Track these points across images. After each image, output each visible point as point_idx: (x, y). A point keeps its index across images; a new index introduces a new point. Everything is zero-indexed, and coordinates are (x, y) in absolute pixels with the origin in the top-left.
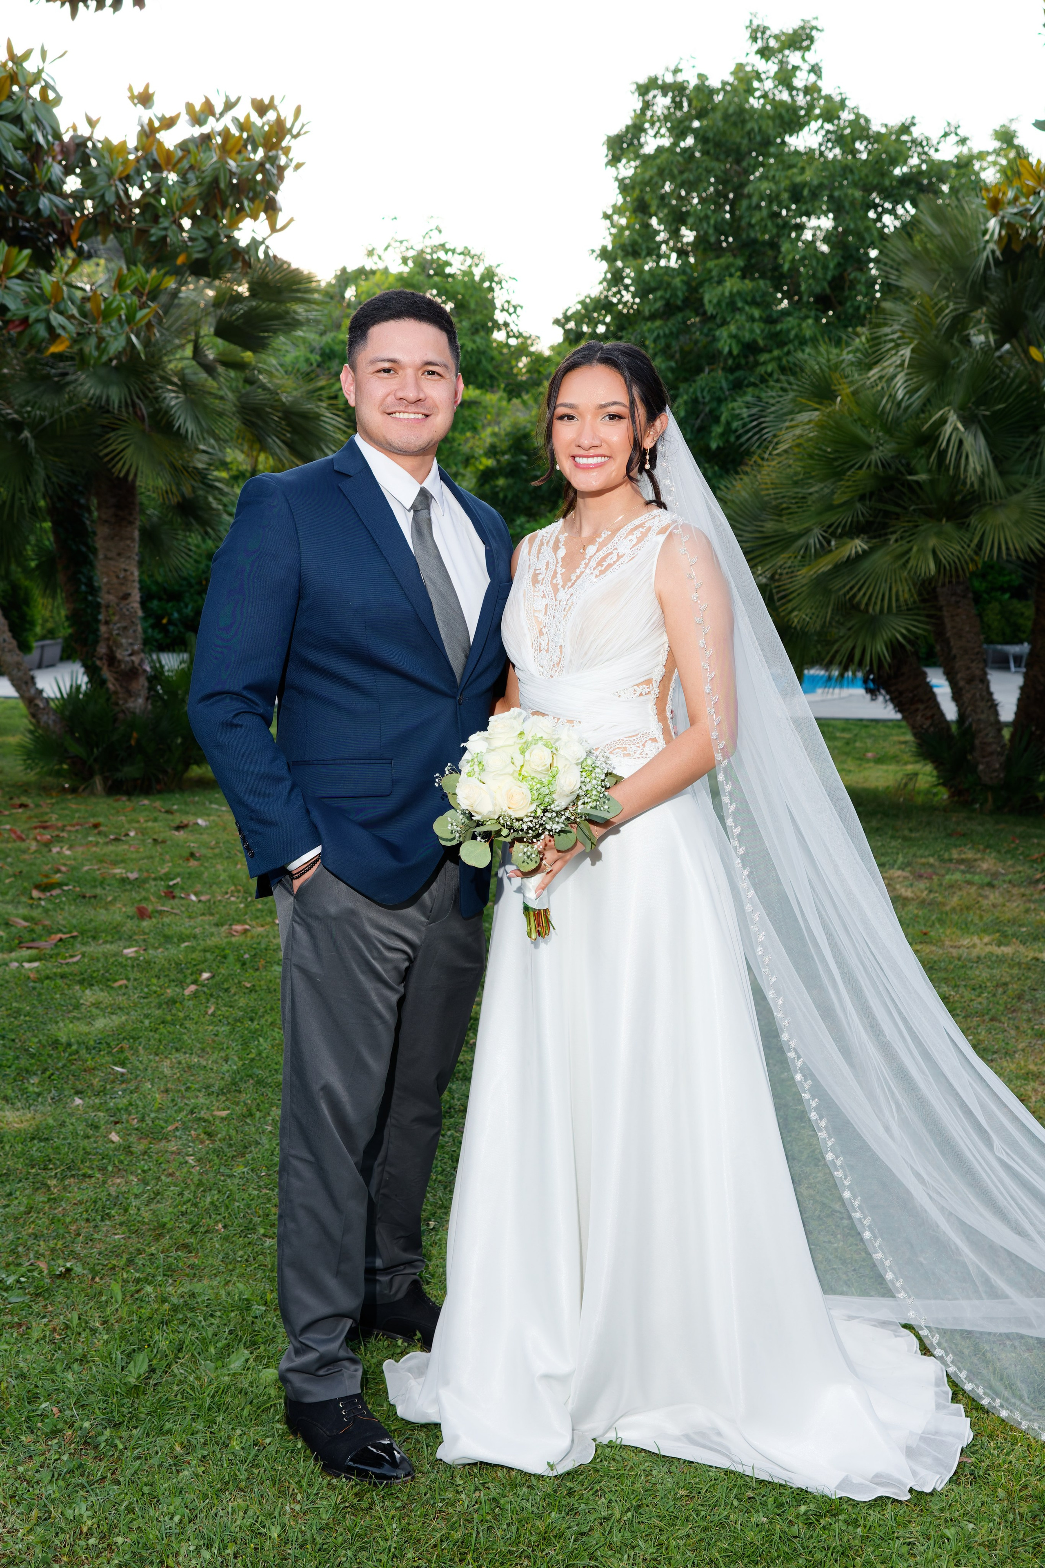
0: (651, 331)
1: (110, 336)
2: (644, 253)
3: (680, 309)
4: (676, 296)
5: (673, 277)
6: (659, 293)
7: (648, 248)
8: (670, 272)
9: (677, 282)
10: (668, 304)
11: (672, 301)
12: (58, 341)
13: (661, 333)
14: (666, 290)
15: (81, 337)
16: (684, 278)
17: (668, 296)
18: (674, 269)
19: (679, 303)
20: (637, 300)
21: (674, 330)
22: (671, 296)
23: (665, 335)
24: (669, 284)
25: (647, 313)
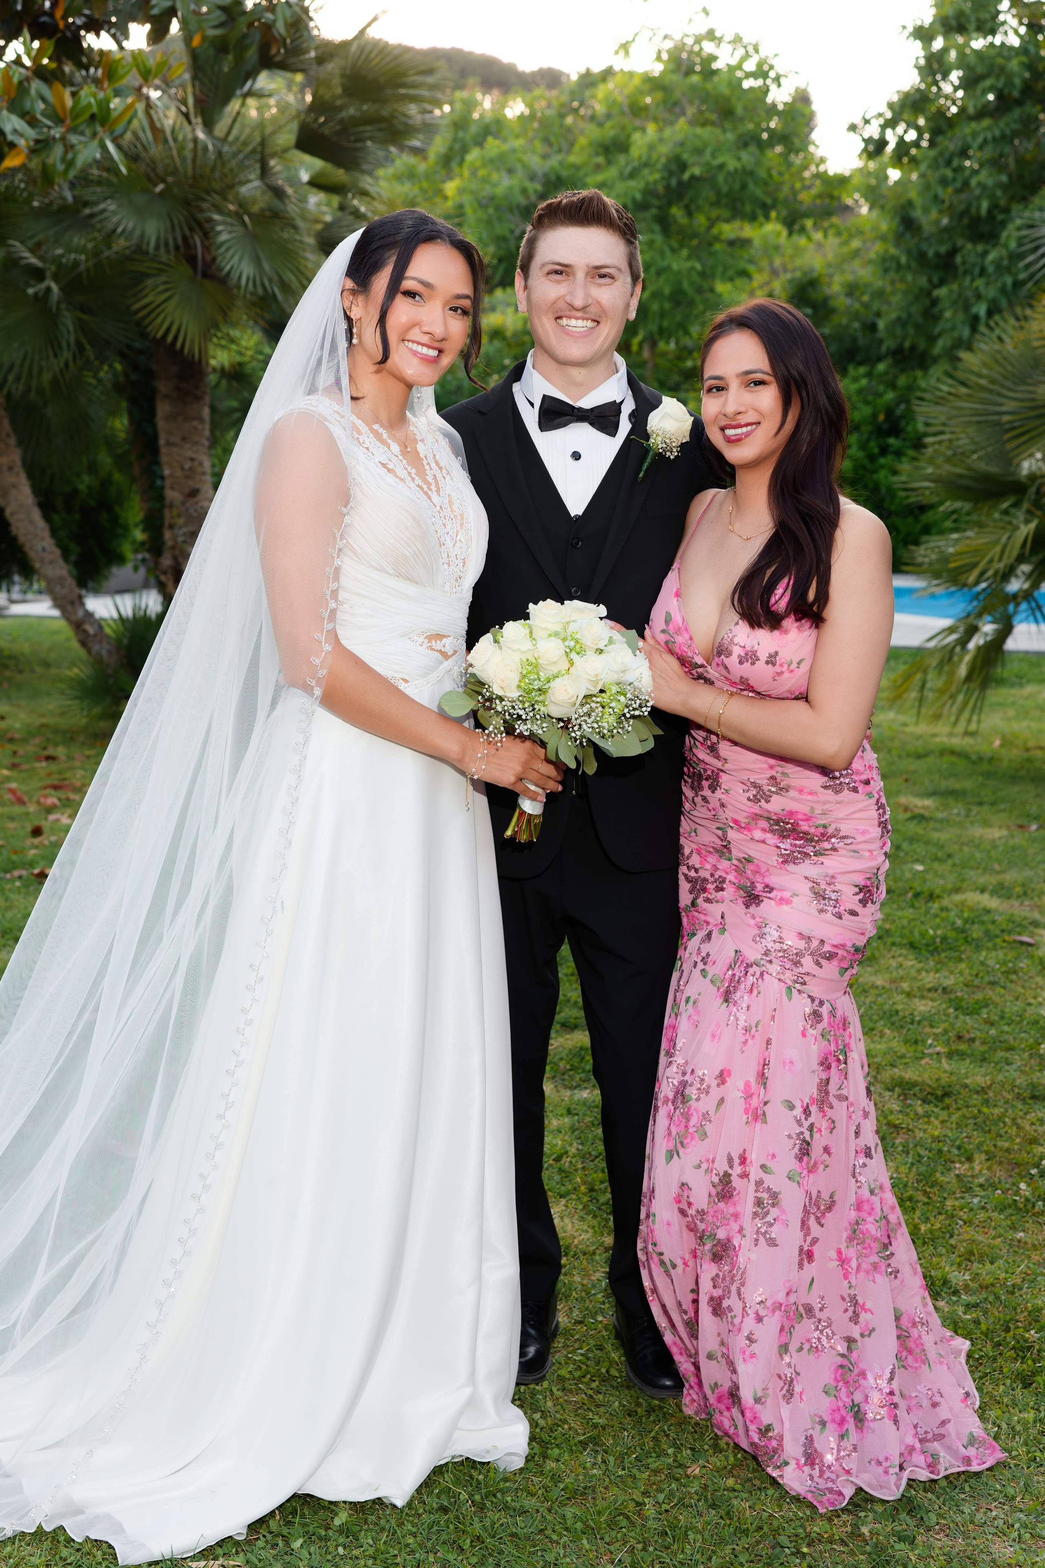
0: (975, 135)
1: (81, 142)
2: (972, 26)
3: (1019, 103)
4: (1012, 85)
5: (1009, 59)
6: (988, 82)
7: (978, 20)
8: (1005, 53)
9: (1014, 65)
10: (1000, 97)
11: (1006, 91)
12: (14, 152)
13: (989, 136)
14: (998, 77)
15: (41, 146)
16: (1024, 59)
17: (1000, 84)
18: (1011, 48)
19: (1016, 94)
20: (960, 94)
21: (1008, 132)
22: (1005, 84)
23: (994, 139)
24: (1002, 69)
25: (971, 110)
